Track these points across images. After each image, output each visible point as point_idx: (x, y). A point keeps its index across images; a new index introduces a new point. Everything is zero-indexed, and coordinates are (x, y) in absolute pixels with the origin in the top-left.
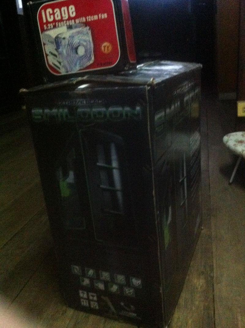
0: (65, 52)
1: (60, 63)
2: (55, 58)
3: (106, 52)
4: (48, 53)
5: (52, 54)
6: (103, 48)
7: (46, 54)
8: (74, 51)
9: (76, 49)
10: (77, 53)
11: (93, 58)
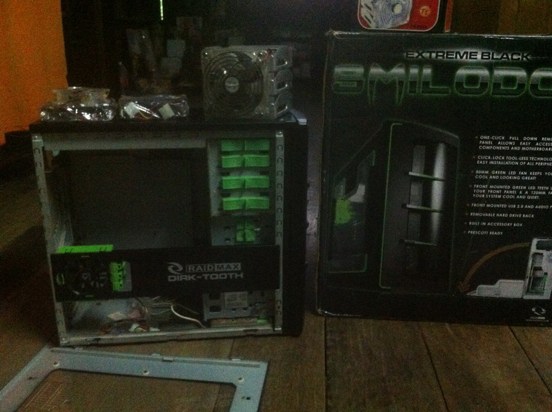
0: (380, 7)
1: (372, 17)
2: (369, 11)
3: (424, 15)
4: (362, 4)
5: (367, 6)
6: (421, 11)
7: (360, 4)
8: (391, 8)
9: (394, 6)
10: (393, 11)
11: (408, 19)
